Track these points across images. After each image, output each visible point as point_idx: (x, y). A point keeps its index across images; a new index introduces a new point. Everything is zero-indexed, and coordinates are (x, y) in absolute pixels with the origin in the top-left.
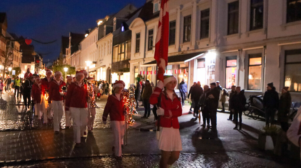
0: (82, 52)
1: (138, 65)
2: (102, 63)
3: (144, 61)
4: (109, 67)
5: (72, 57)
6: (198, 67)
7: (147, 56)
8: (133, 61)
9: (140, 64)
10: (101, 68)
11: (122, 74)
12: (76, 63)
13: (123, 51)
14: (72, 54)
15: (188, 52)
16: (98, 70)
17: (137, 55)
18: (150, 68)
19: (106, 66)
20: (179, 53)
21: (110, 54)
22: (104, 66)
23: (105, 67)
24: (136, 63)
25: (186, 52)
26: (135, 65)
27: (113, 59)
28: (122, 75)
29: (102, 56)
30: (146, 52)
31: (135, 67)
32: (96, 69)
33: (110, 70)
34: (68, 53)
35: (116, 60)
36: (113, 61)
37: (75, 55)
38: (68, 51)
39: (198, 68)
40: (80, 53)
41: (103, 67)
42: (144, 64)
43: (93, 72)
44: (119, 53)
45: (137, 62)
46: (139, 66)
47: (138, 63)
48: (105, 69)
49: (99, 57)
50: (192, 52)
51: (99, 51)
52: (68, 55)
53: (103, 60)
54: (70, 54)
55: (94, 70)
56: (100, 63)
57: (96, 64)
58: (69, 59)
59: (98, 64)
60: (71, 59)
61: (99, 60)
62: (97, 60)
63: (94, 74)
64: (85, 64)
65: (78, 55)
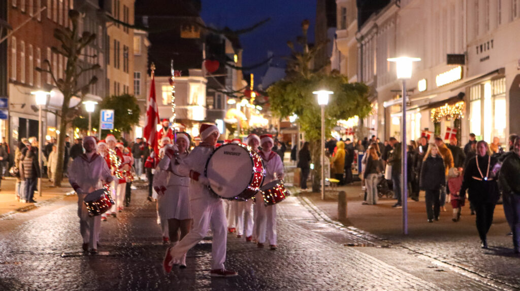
0: (402, 13)
2: (488, 58)
5: (362, 38)
10: (488, 84)
14: (362, 22)
16: (475, 92)
19: (507, 72)
22: (498, 74)
23: (503, 77)
29: (487, 25)
32: (462, 90)
34: (345, 18)
37: (376, 26)
38: (344, 10)
40: (396, 16)
41: (493, 79)
43: (451, 101)
48: (503, 86)
49: (476, 30)
52: (344, 31)
53: (494, 42)
54: (353, 25)
55: (455, 93)
56: (482, 60)
57: (465, 67)
58: (353, 50)
59: (470, 66)
60: (359, 45)
61: (477, 48)
62: (468, 46)
63: (457, 113)
64: (420, 69)
65: (389, 28)
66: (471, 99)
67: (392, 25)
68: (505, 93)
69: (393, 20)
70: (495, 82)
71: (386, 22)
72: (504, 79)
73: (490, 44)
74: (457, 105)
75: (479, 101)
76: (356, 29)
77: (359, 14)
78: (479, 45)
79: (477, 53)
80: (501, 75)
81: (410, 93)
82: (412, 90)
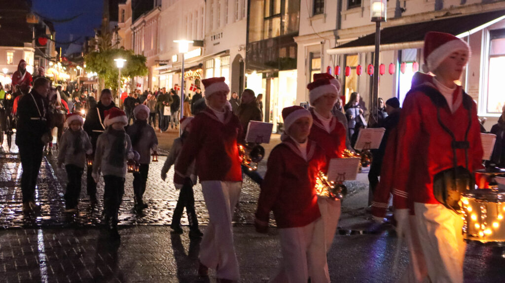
0: (163, 14)
1: (320, 49)
2: (219, 43)
3: (337, 38)
4: (239, 56)
5: (135, 28)
6: (492, 54)
7: (345, 25)
8: (307, 38)
9: (327, 45)
10: (217, 59)
11: (276, 75)
12: (147, 43)
13: (278, 11)
14: (135, 19)
15: (464, 12)
16: (209, 64)
17: (318, 20)
18: (354, 57)
19: (231, 52)
20: (437, 15)
21: (241, 19)
22: (226, 53)
23: (228, 55)
24: (315, 44)
25: (458, 12)
26: (312, 50)
27: (250, 34)
28: (276, 79)
29: (219, 24)
30: (342, 13)
31: (312, 56)
32: (202, 62)
33: (242, 64)
34: (123, 16)
35: (258, 37)
37: (144, 21)
38: (123, 11)
39: (491, 56)
40: (158, 16)
41: (221, 57)
42: (336, 48)
43: (193, 68)
44: (268, 15)
45: (316, 40)
46: (323, 54)
47: (320, 43)
48: (227, 61)
49: (211, 27)
50: (474, 11)
51: (212, 11)
52: (123, 24)
53: (223, 34)
54: (129, 20)
55: (197, 64)
56: (214, 45)
57: (203, 48)
58: (128, 35)
59: (206, 48)
60: (132, 32)
61: (212, 37)
62: (205, 36)
63: (197, 75)
64: (173, 48)
65: (154, 23)
66: (207, 67)
67: (155, 21)
68: (229, 65)
69: (156, 18)
70: (223, 58)
72: (229, 57)
73: (221, 35)
74: (197, 71)
75: (212, 69)
76: (131, 23)
77: (133, 13)
78: (213, 35)
79: (212, 40)
81: (166, 63)
82: (168, 61)
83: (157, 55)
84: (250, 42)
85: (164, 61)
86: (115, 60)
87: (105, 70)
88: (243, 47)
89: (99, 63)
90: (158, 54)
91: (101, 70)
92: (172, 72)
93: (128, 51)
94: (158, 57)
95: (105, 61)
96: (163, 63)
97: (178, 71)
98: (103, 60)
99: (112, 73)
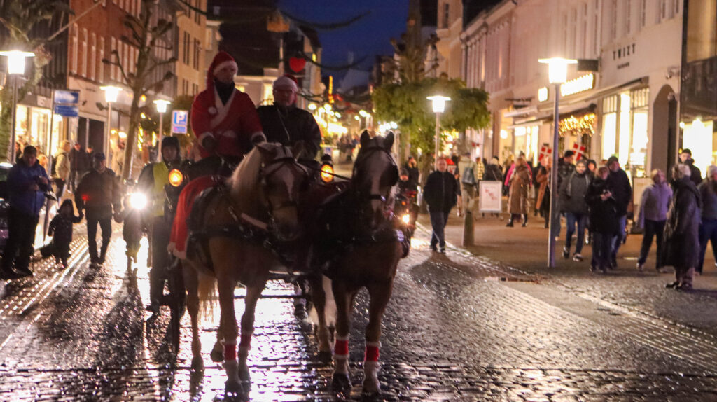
0: (520, 11)
2: (627, 64)
4: (667, 89)
5: (468, 38)
10: (625, 96)
12: (491, 70)
14: (468, 20)
16: (609, 103)
19: (651, 82)
21: (672, 16)
22: (640, 83)
23: (647, 87)
27: (689, 44)
29: (628, 28)
32: (595, 101)
33: (672, 104)
34: (447, 16)
35: (703, 52)
36: (690, 54)
37: (485, 25)
38: (447, 6)
40: (511, 14)
41: (633, 90)
43: (578, 113)
48: (644, 98)
49: (613, 33)
52: (446, 30)
53: (636, 47)
54: (457, 23)
55: (586, 105)
56: (619, 67)
57: (598, 75)
58: (455, 51)
59: (604, 74)
60: (463, 47)
61: (614, 53)
62: (602, 51)
63: (586, 127)
64: (539, 77)
65: (503, 28)
66: (604, 111)
67: (506, 24)
68: (648, 105)
69: (507, 18)
70: (636, 92)
71: (499, 21)
72: (648, 90)
73: (631, 48)
74: (586, 117)
75: (614, 115)
76: (461, 28)
77: (464, 10)
78: (617, 49)
79: (614, 58)
80: (644, 84)
81: (526, 103)
82: (529, 100)
83: (508, 90)
84: (689, 60)
85: (523, 100)
86: (429, 98)
87: (411, 117)
88: (675, 71)
89: (399, 104)
90: (511, 87)
91: (403, 117)
92: (538, 120)
93: (453, 82)
94: (511, 93)
95: (410, 101)
96: (521, 103)
97: (549, 119)
98: (406, 98)
99: (423, 123)
